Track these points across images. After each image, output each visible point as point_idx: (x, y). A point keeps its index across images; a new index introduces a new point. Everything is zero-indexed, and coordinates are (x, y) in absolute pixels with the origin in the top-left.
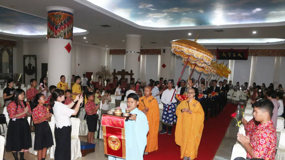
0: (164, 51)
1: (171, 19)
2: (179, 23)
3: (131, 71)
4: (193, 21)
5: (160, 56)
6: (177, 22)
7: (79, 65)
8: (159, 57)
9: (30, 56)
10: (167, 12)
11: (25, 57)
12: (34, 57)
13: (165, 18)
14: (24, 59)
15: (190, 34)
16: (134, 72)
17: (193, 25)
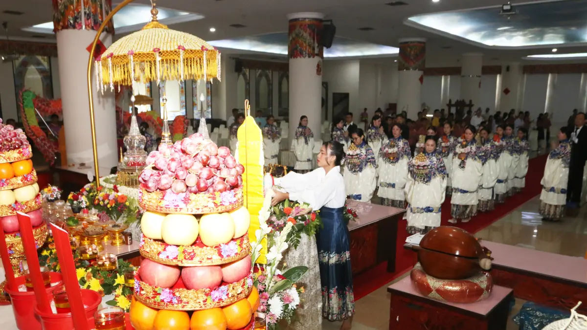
0: (508, 69)
2: (542, 39)
3: (471, 101)
4: (561, 38)
5: (500, 77)
6: (538, 39)
7: (381, 93)
8: (498, 79)
10: (528, 31)
12: (324, 85)
13: (524, 35)
15: (554, 50)
16: (473, 103)
17: (560, 42)
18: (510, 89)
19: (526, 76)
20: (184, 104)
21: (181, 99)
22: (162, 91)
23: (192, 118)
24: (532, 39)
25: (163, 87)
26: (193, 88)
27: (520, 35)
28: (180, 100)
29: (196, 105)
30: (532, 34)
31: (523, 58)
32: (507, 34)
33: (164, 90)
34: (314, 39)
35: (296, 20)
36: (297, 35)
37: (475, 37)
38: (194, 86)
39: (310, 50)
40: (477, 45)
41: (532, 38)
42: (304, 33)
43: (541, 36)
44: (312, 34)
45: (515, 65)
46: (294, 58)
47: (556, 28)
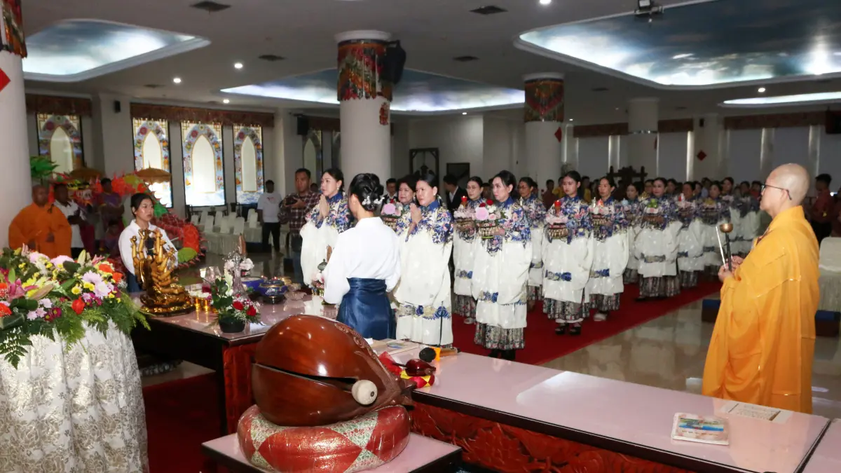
0: (702, 123)
1: (723, 69)
2: (740, 74)
3: (643, 169)
4: (768, 70)
5: (691, 134)
6: (735, 72)
8: (690, 138)
9: (424, 151)
10: (718, 60)
11: (414, 153)
12: (434, 152)
13: (713, 68)
14: (412, 158)
15: (762, 90)
16: (646, 171)
17: (767, 76)
18: (705, 151)
19: (729, 132)
20: (222, 181)
21: (218, 175)
22: (188, 163)
23: (234, 202)
24: (727, 73)
25: (189, 157)
26: (235, 159)
27: (709, 68)
28: (216, 175)
29: (240, 183)
30: (724, 66)
31: (719, 105)
32: (687, 66)
33: (190, 162)
34: (374, 70)
35: (348, 42)
36: (348, 66)
37: (639, 71)
38: (237, 156)
39: (367, 87)
40: (644, 84)
41: (725, 71)
42: (359, 62)
43: (738, 67)
44: (371, 62)
45: (712, 118)
46: (345, 100)
47: (757, 54)
